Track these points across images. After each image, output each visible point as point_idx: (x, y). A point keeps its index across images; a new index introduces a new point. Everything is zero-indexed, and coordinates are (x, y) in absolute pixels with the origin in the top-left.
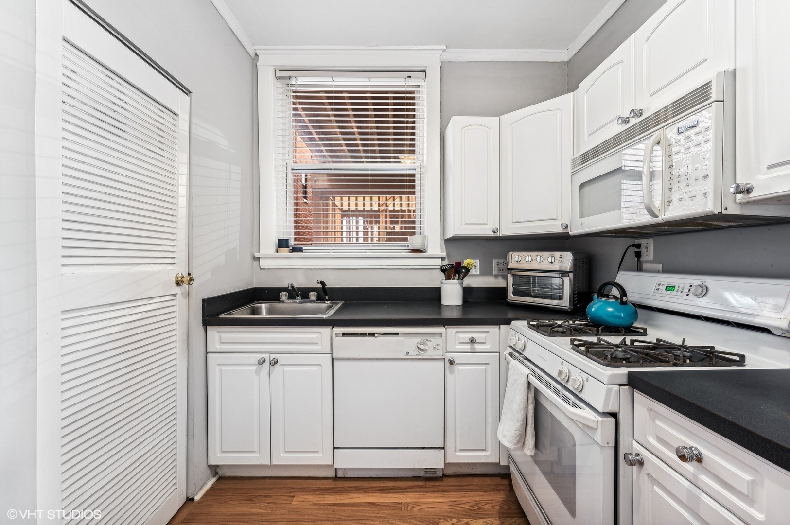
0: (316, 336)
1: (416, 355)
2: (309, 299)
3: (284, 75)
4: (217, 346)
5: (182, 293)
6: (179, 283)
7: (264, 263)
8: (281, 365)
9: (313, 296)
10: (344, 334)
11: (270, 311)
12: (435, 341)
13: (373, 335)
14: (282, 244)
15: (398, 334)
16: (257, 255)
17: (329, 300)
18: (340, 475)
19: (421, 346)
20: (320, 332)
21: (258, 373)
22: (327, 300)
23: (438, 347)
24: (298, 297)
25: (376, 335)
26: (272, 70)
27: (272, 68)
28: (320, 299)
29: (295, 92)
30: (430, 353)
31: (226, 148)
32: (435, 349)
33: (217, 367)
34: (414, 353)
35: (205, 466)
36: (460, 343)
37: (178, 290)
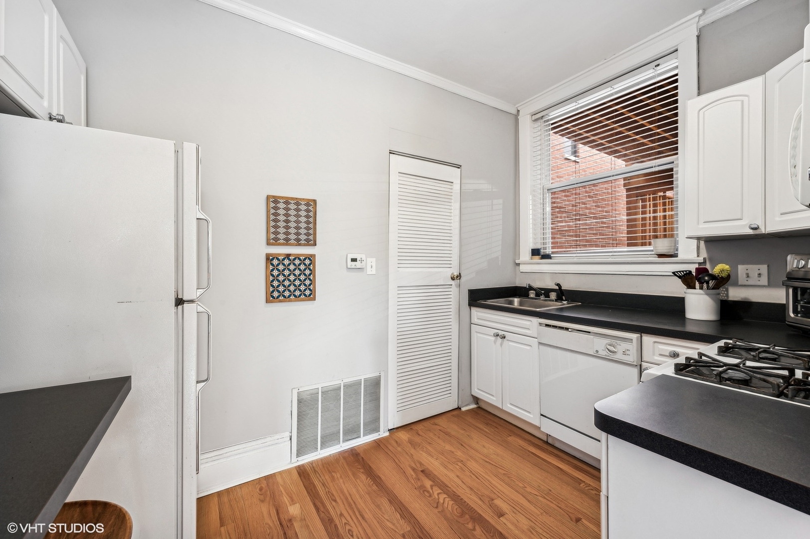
0: (528, 323)
1: (606, 355)
2: (549, 298)
3: (538, 117)
4: (476, 320)
5: (456, 285)
6: (453, 279)
7: (523, 268)
8: (508, 340)
9: (553, 296)
10: (547, 325)
11: (521, 304)
12: (624, 346)
13: (567, 329)
14: (535, 252)
15: (590, 332)
16: (517, 262)
17: (566, 300)
18: (550, 441)
19: (612, 348)
20: (531, 321)
21: (495, 342)
22: (564, 301)
23: (628, 352)
24: (542, 295)
25: (570, 330)
26: (529, 116)
27: (529, 115)
28: (559, 298)
29: (552, 124)
30: (619, 356)
31: (489, 190)
32: (624, 353)
33: (475, 333)
34: (603, 353)
35: (469, 393)
36: (661, 355)
37: (452, 282)
